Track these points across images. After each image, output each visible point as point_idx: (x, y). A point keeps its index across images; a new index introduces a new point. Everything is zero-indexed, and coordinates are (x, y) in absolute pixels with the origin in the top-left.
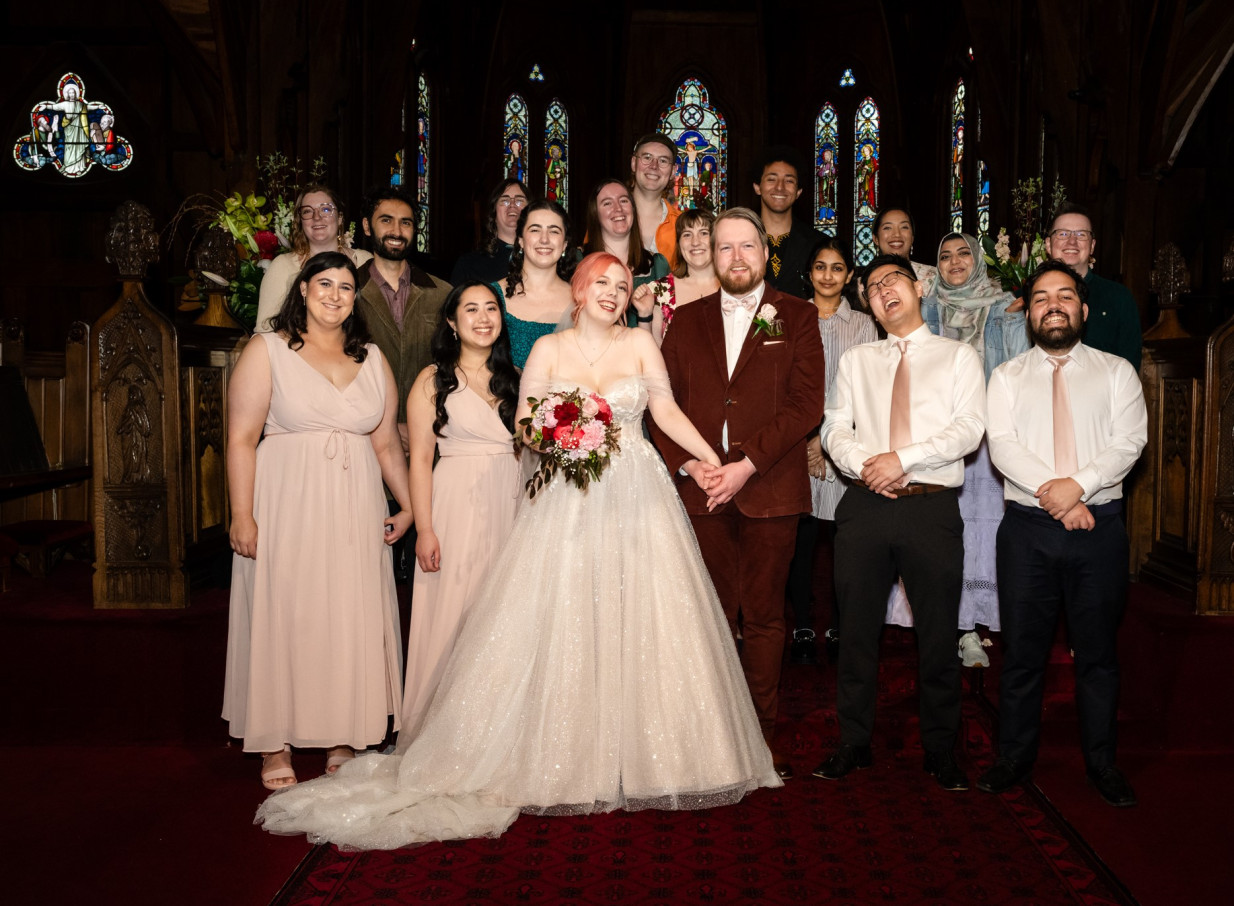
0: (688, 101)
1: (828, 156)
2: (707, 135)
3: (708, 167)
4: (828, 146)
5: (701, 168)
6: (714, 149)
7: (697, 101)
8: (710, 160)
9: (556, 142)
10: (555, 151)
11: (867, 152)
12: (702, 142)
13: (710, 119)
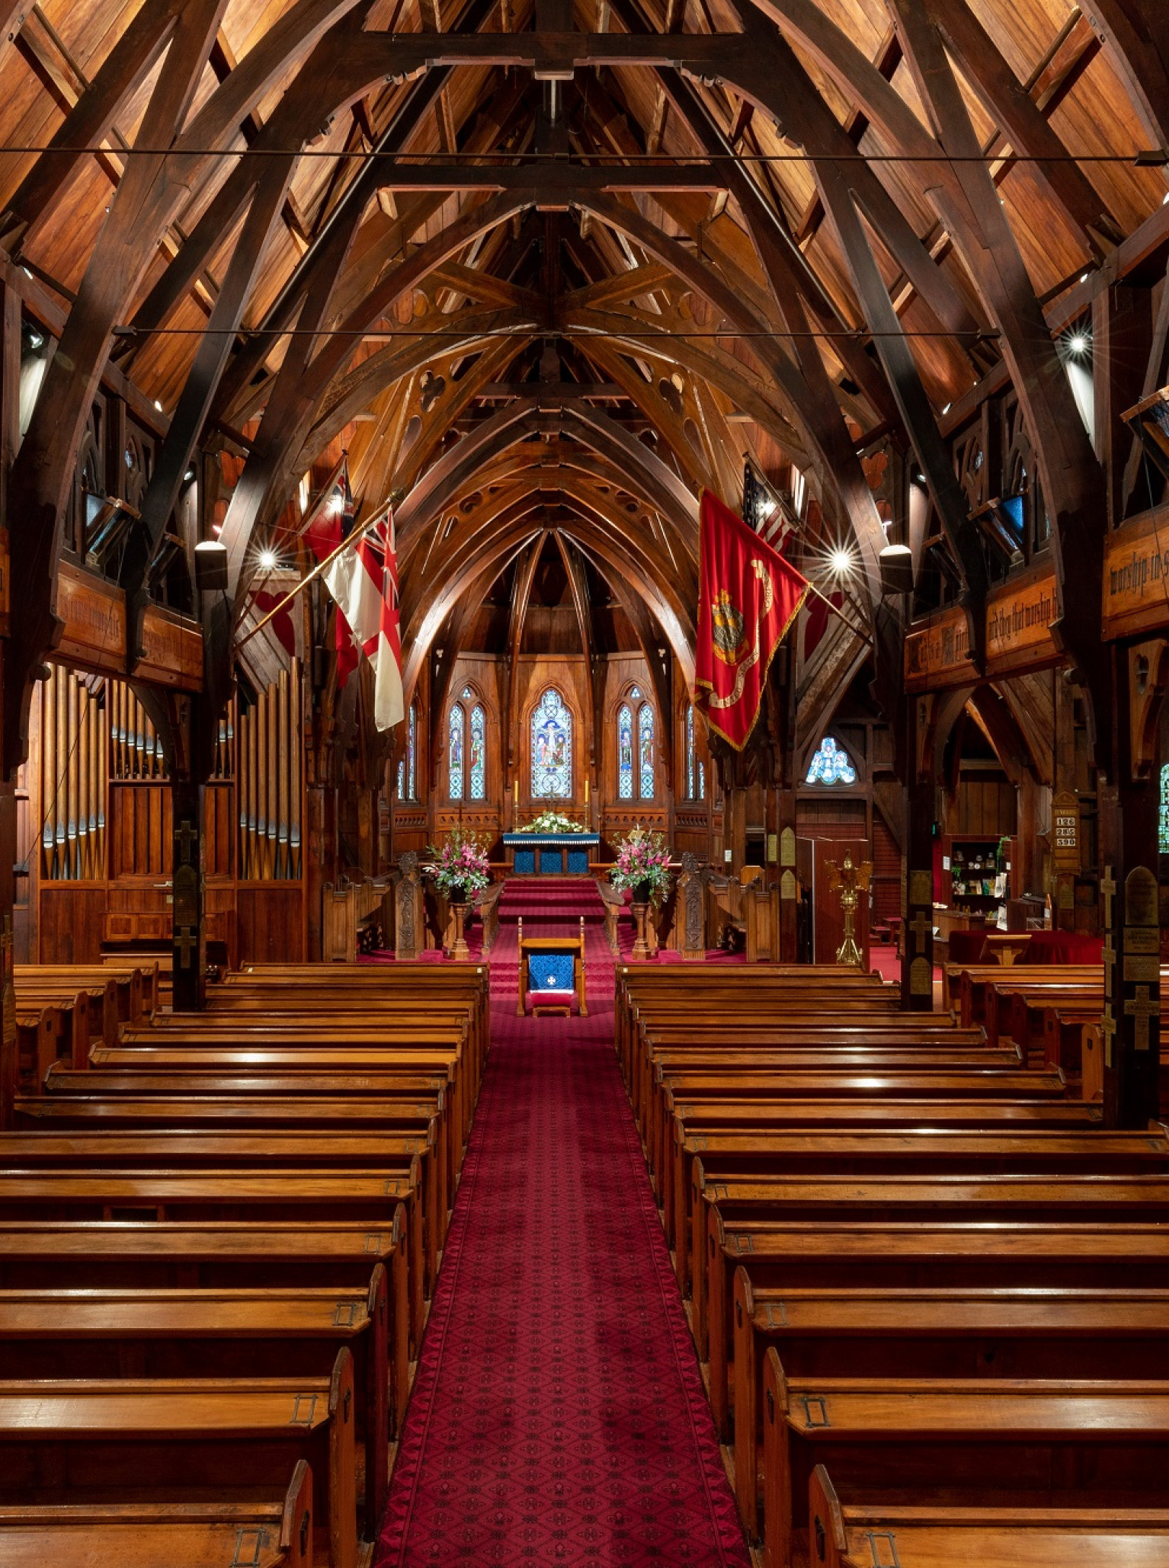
0: (549, 703)
1: (626, 735)
2: (560, 722)
3: (561, 740)
4: (626, 730)
5: (557, 741)
6: (563, 730)
7: (553, 703)
8: (562, 736)
9: (477, 730)
10: (476, 735)
11: (647, 734)
12: (557, 726)
13: (562, 712)
